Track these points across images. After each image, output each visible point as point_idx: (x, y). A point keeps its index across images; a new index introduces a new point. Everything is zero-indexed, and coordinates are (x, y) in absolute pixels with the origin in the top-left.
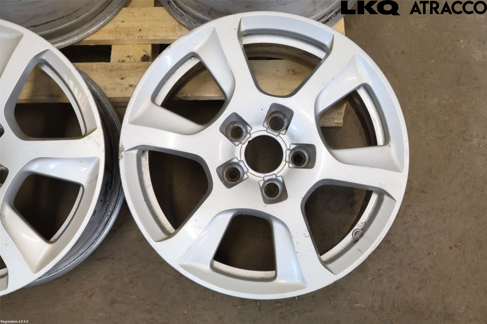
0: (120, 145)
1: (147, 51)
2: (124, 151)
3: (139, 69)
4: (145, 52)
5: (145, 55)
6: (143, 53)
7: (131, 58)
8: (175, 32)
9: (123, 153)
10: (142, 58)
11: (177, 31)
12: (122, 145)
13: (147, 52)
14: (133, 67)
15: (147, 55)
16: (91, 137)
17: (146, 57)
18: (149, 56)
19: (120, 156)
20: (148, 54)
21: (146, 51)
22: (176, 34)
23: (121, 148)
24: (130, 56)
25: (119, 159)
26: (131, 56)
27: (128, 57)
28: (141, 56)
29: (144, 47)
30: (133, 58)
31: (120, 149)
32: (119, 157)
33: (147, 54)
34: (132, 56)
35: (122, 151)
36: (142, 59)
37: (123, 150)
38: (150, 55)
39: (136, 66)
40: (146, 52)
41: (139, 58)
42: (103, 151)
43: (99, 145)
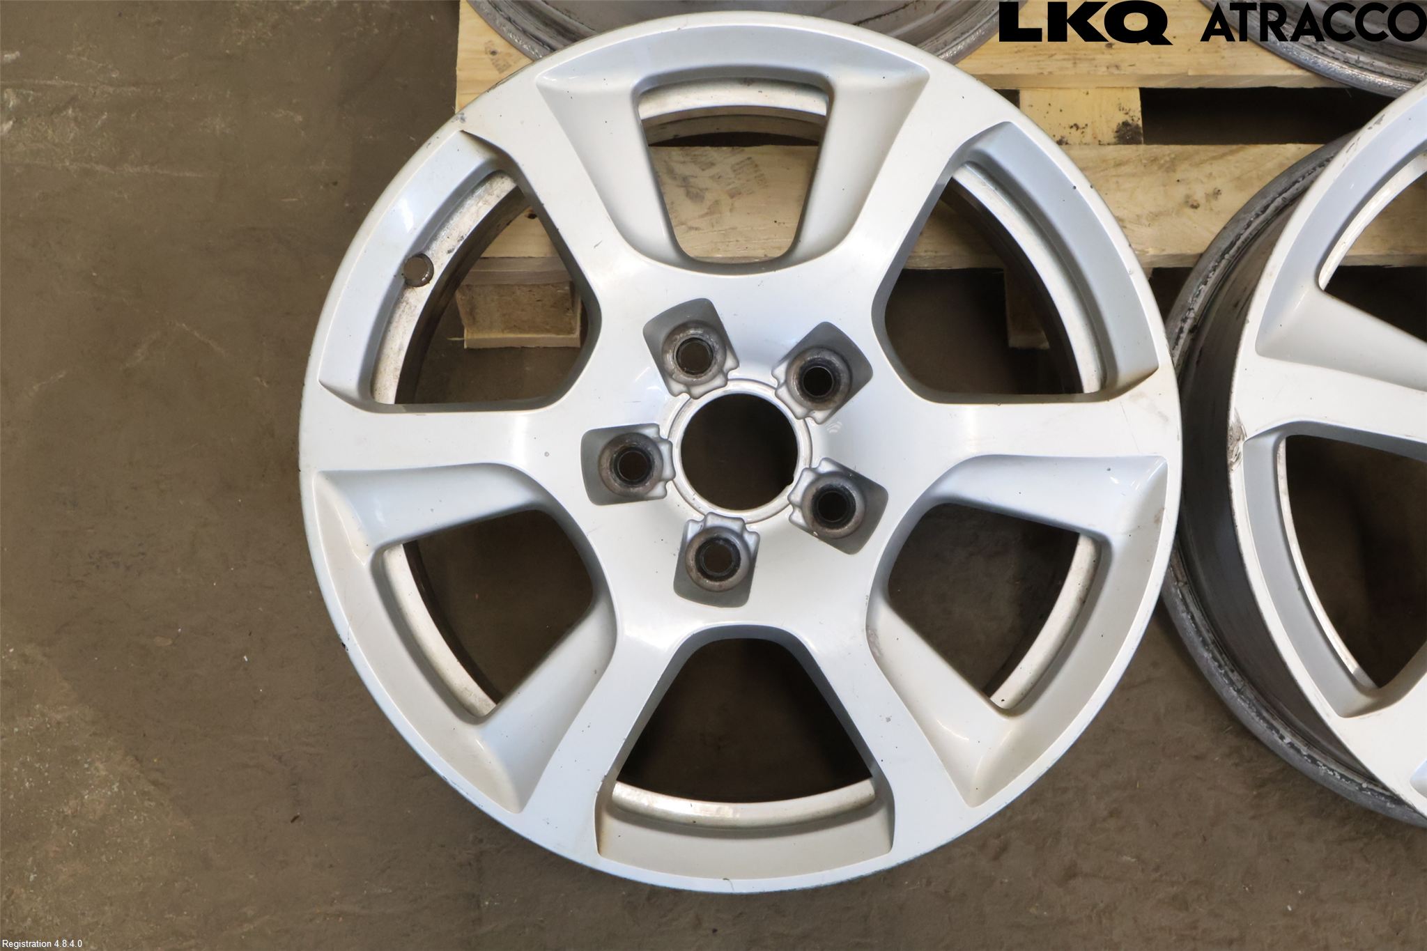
0: (1232, 420)
1: (1130, 110)
2: (1246, 439)
3: (1125, 169)
4: (1124, 112)
5: (1125, 124)
6: (1121, 118)
7: (1083, 132)
8: (1218, 51)
9: (1241, 444)
10: (1117, 132)
12: (1238, 420)
13: (1131, 114)
14: (1104, 161)
15: (1130, 122)
16: (1141, 395)
17: (1128, 128)
18: (1137, 125)
19: (1234, 455)
20: (1136, 119)
21: (1128, 109)
22: (1223, 57)
23: (1235, 430)
24: (1081, 125)
25: (1229, 462)
26: (1084, 126)
27: (1075, 128)
28: (1115, 127)
29: (1119, 99)
30: (1088, 131)
31: (1232, 433)
32: (1228, 457)
33: (1133, 120)
34: (1087, 125)
35: (1238, 440)
36: (1118, 134)
37: (1242, 434)
38: (1140, 123)
39: (1114, 159)
40: (1127, 114)
41: (1108, 134)
42: (1178, 439)
43: (1166, 419)
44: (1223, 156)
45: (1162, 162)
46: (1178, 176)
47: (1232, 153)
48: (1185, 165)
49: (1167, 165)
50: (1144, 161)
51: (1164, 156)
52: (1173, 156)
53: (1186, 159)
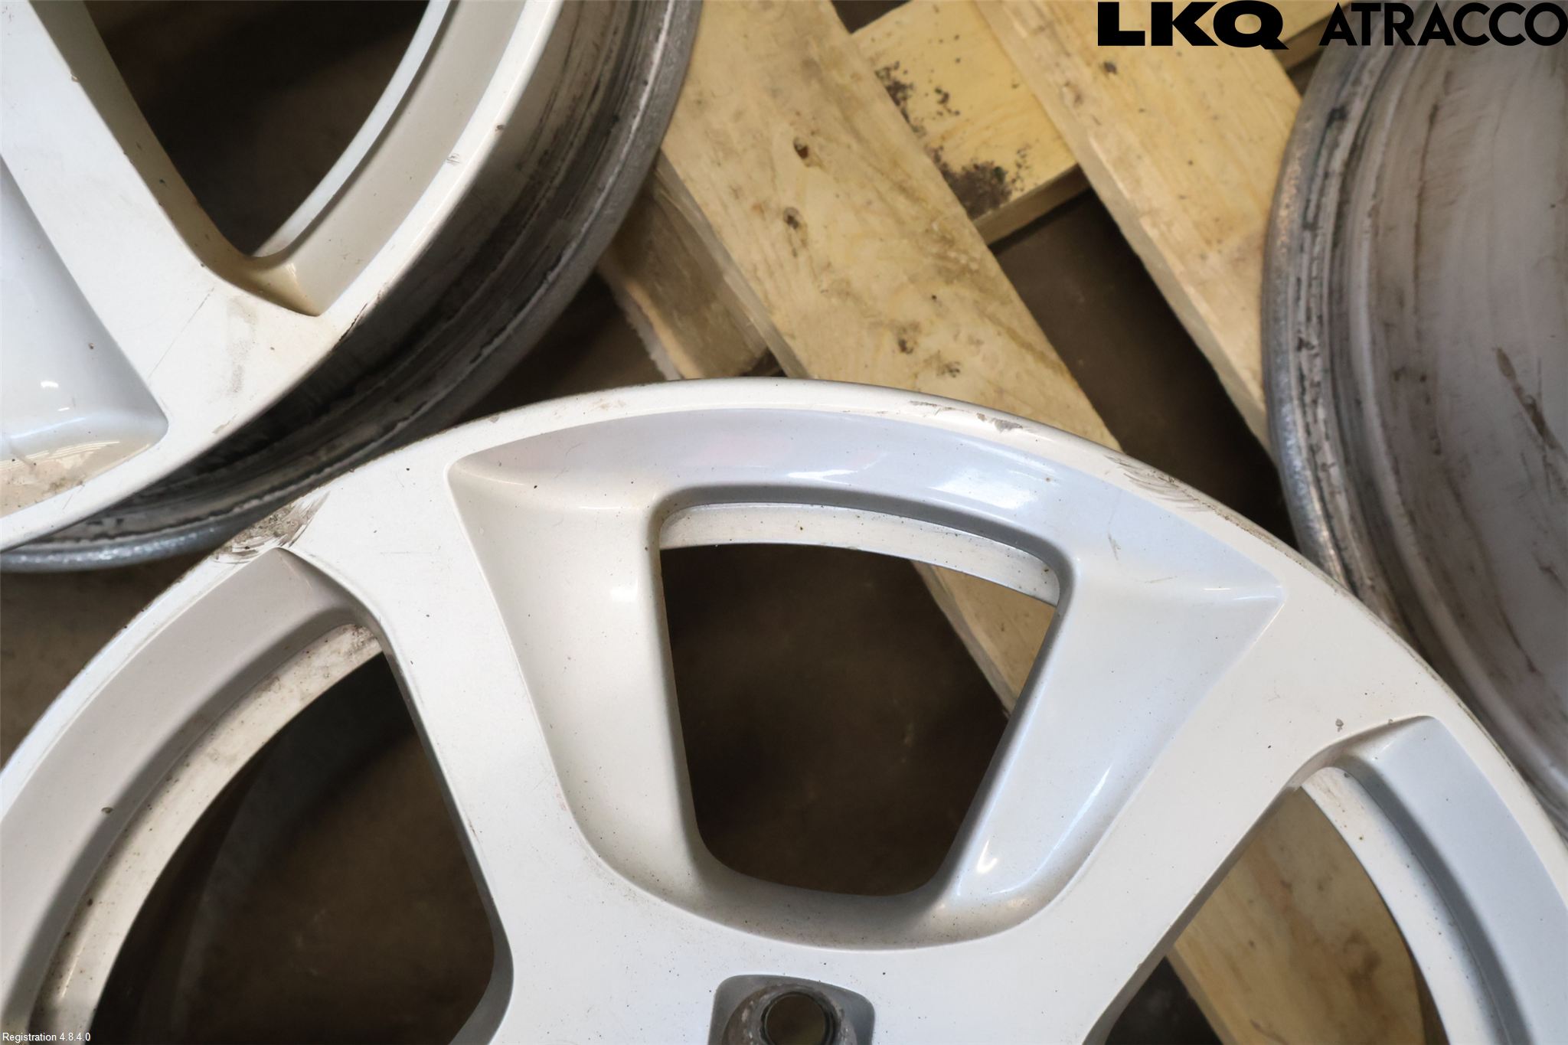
0: (304, 503)
1: (1027, 168)
2: (286, 547)
3: (901, 203)
4: (1020, 161)
5: (999, 173)
6: (1005, 160)
7: (940, 114)
8: (1208, 242)
9: (272, 544)
10: (976, 167)
11: (1220, 252)
12: (310, 513)
13: (1023, 173)
14: (895, 164)
15: (1008, 179)
16: (250, 316)
17: (994, 181)
18: (1009, 193)
19: (246, 544)
20: (1018, 184)
21: (1028, 163)
22: (1203, 257)
23: (289, 518)
24: (952, 104)
25: (228, 544)
26: (954, 109)
27: (939, 97)
28: (983, 158)
29: (1037, 140)
30: (950, 122)
31: (283, 517)
32: (237, 537)
33: (1014, 181)
34: (957, 113)
35: (276, 535)
36: (973, 170)
37: (291, 533)
38: (1016, 195)
39: (909, 177)
40: (1019, 166)
41: (961, 157)
42: (216, 432)
43: (236, 387)
44: (1028, 346)
45: (952, 254)
46: (944, 292)
47: (1041, 357)
48: (968, 294)
49: (950, 265)
50: (935, 227)
51: (965, 252)
52: (974, 266)
53: (982, 290)
